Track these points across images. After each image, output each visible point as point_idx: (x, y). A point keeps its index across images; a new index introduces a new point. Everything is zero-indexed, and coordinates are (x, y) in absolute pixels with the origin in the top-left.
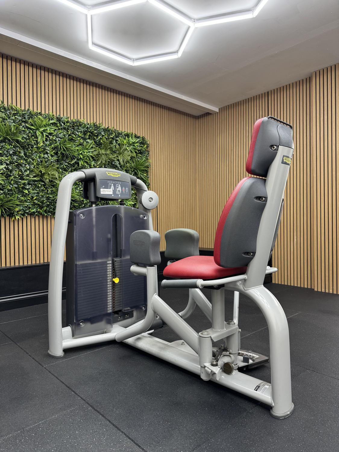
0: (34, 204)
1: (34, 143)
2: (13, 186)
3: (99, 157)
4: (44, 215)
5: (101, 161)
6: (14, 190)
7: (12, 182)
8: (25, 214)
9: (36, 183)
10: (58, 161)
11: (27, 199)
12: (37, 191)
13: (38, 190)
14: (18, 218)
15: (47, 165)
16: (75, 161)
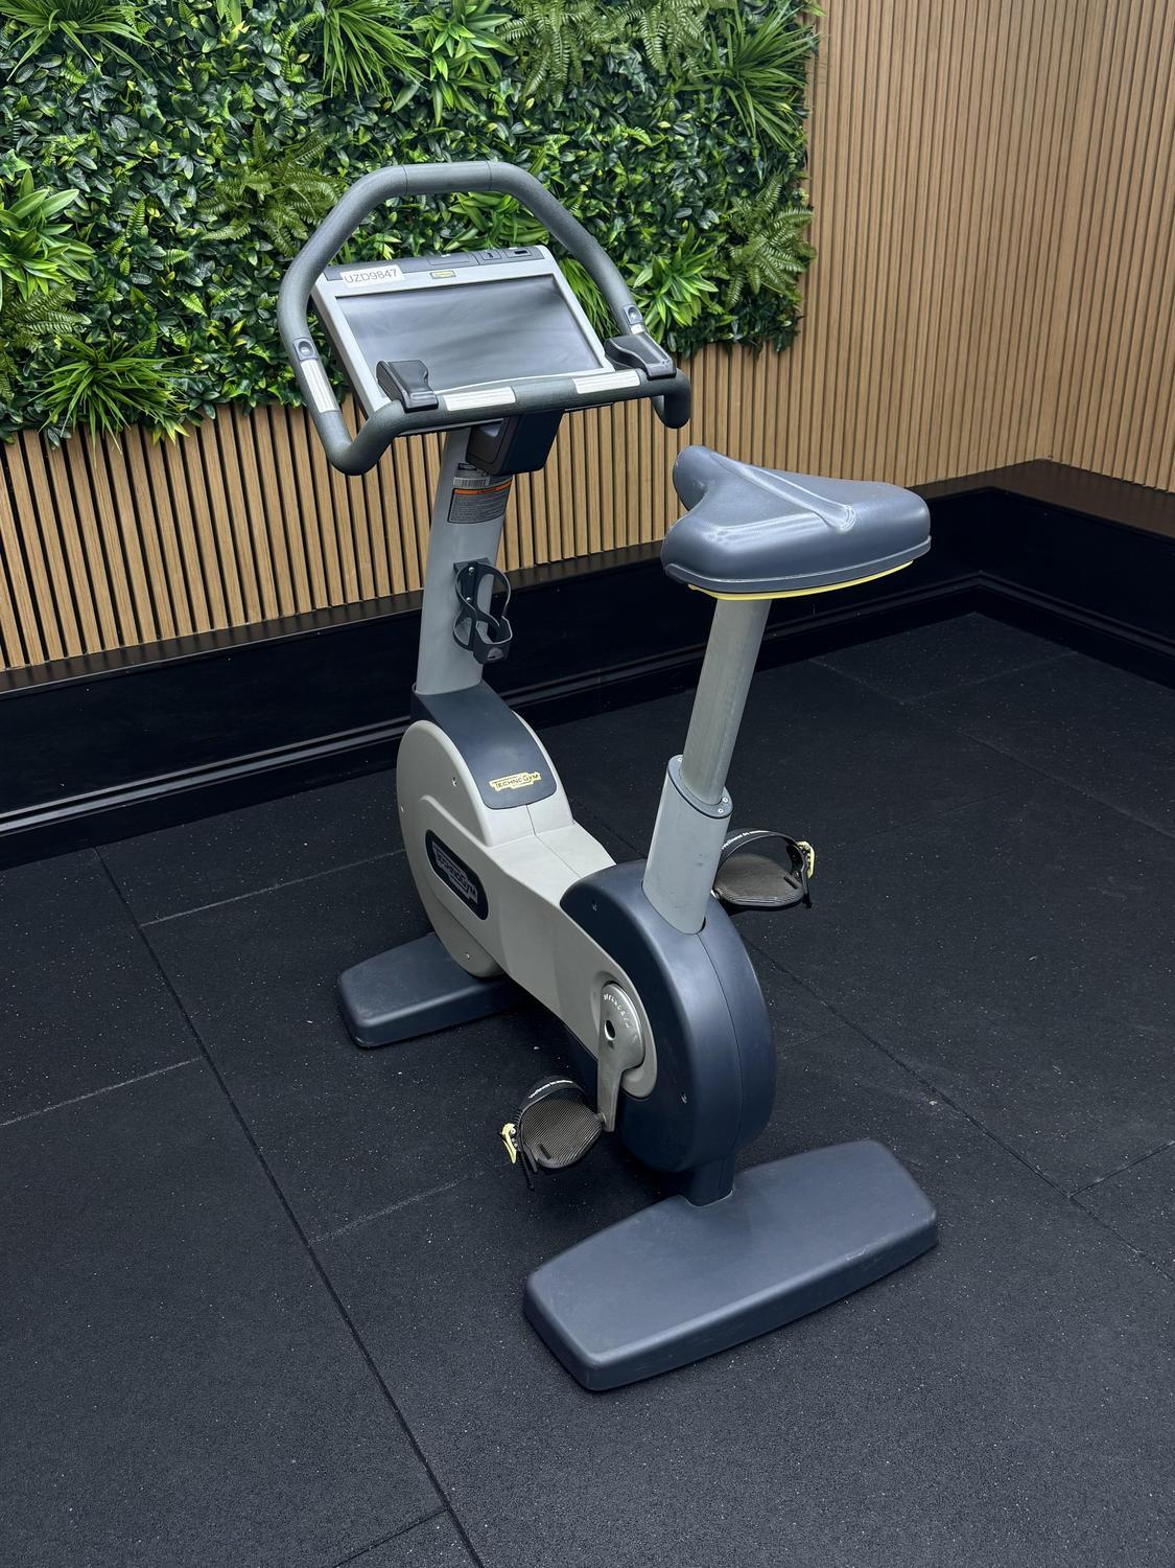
0: (241, 356)
1: (202, 29)
2: (129, 282)
3: (533, 45)
4: (291, 404)
5: (548, 71)
6: (141, 302)
7: (125, 265)
8: (207, 408)
9: (234, 247)
10: (326, 108)
11: (203, 338)
12: (244, 286)
13: (249, 282)
14: (179, 436)
15: (278, 149)
16: (410, 95)
